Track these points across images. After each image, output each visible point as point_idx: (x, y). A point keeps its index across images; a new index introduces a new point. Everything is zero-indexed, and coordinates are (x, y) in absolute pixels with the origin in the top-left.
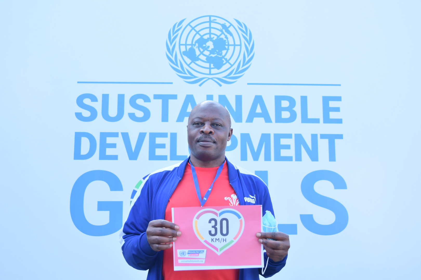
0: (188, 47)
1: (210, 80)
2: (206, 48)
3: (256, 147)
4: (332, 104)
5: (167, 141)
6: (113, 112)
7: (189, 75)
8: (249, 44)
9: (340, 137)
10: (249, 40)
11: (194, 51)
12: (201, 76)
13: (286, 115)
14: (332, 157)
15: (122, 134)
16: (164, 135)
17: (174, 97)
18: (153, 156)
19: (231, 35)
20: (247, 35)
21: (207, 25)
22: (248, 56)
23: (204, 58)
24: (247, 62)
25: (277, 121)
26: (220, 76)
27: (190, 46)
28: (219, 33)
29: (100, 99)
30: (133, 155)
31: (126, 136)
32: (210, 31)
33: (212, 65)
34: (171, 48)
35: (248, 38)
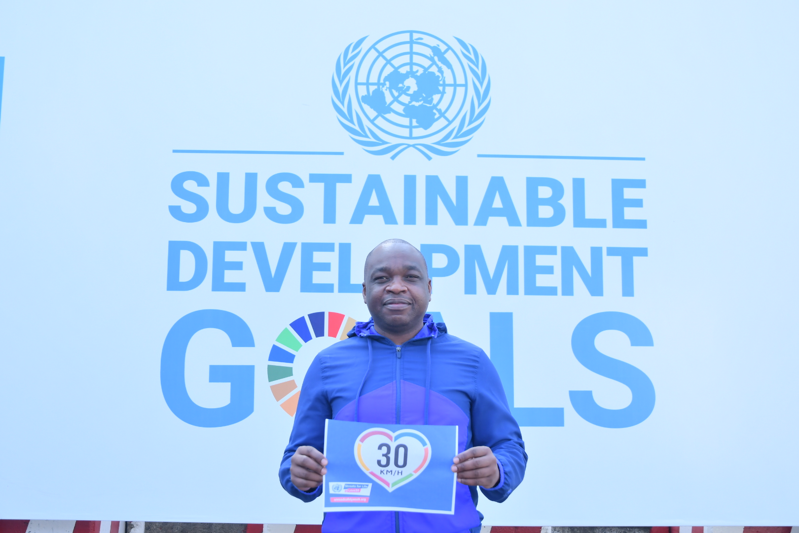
0: (372, 88)
1: (411, 148)
2: (404, 91)
3: (491, 269)
4: (629, 193)
5: (333, 258)
6: (236, 205)
7: (373, 140)
8: (481, 84)
9: (643, 252)
10: (482, 76)
11: (382, 95)
12: (394, 141)
14: (628, 289)
15: (254, 244)
16: (328, 247)
17: (347, 178)
18: (307, 286)
19: (449, 66)
20: (477, 67)
21: (406, 48)
22: (480, 105)
23: (399, 108)
24: (477, 116)
25: (529, 224)
26: (429, 141)
27: (375, 87)
28: (426, 63)
29: (213, 181)
30: (273, 283)
31: (259, 249)
32: (411, 58)
34: (341, 89)
35: (479, 72)
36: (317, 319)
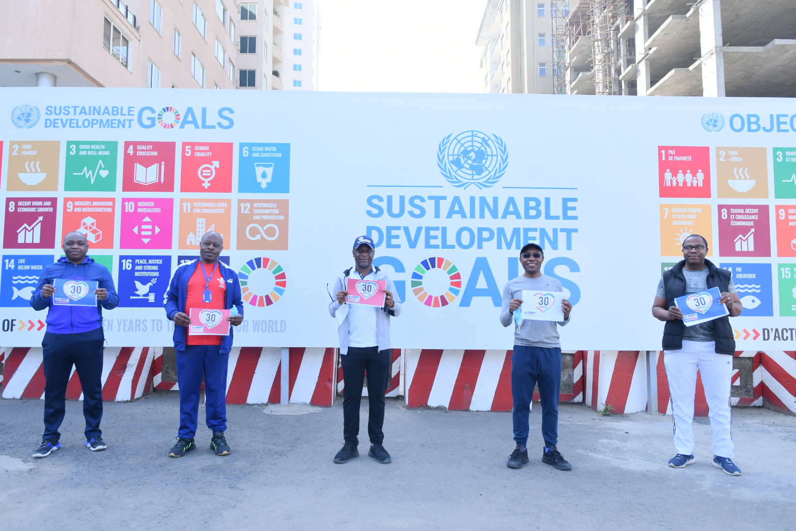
0: (455, 157)
1: (473, 184)
2: (469, 158)
3: (509, 238)
4: (570, 204)
5: (439, 233)
6: (396, 210)
7: (456, 180)
8: (504, 155)
9: (576, 230)
10: (504, 151)
11: (460, 160)
12: (465, 181)
13: (533, 213)
14: (569, 247)
15: (403, 227)
16: (437, 229)
17: (444, 198)
18: (428, 246)
19: (490, 147)
20: (502, 147)
21: (470, 139)
22: (503, 164)
23: (467, 166)
24: (502, 170)
25: (526, 218)
26: (481, 181)
27: (456, 157)
28: (479, 145)
29: (385, 199)
30: (413, 245)
31: (406, 230)
32: (472, 143)
33: (474, 173)
34: (441, 158)
35: (503, 150)
36: (432, 260)
